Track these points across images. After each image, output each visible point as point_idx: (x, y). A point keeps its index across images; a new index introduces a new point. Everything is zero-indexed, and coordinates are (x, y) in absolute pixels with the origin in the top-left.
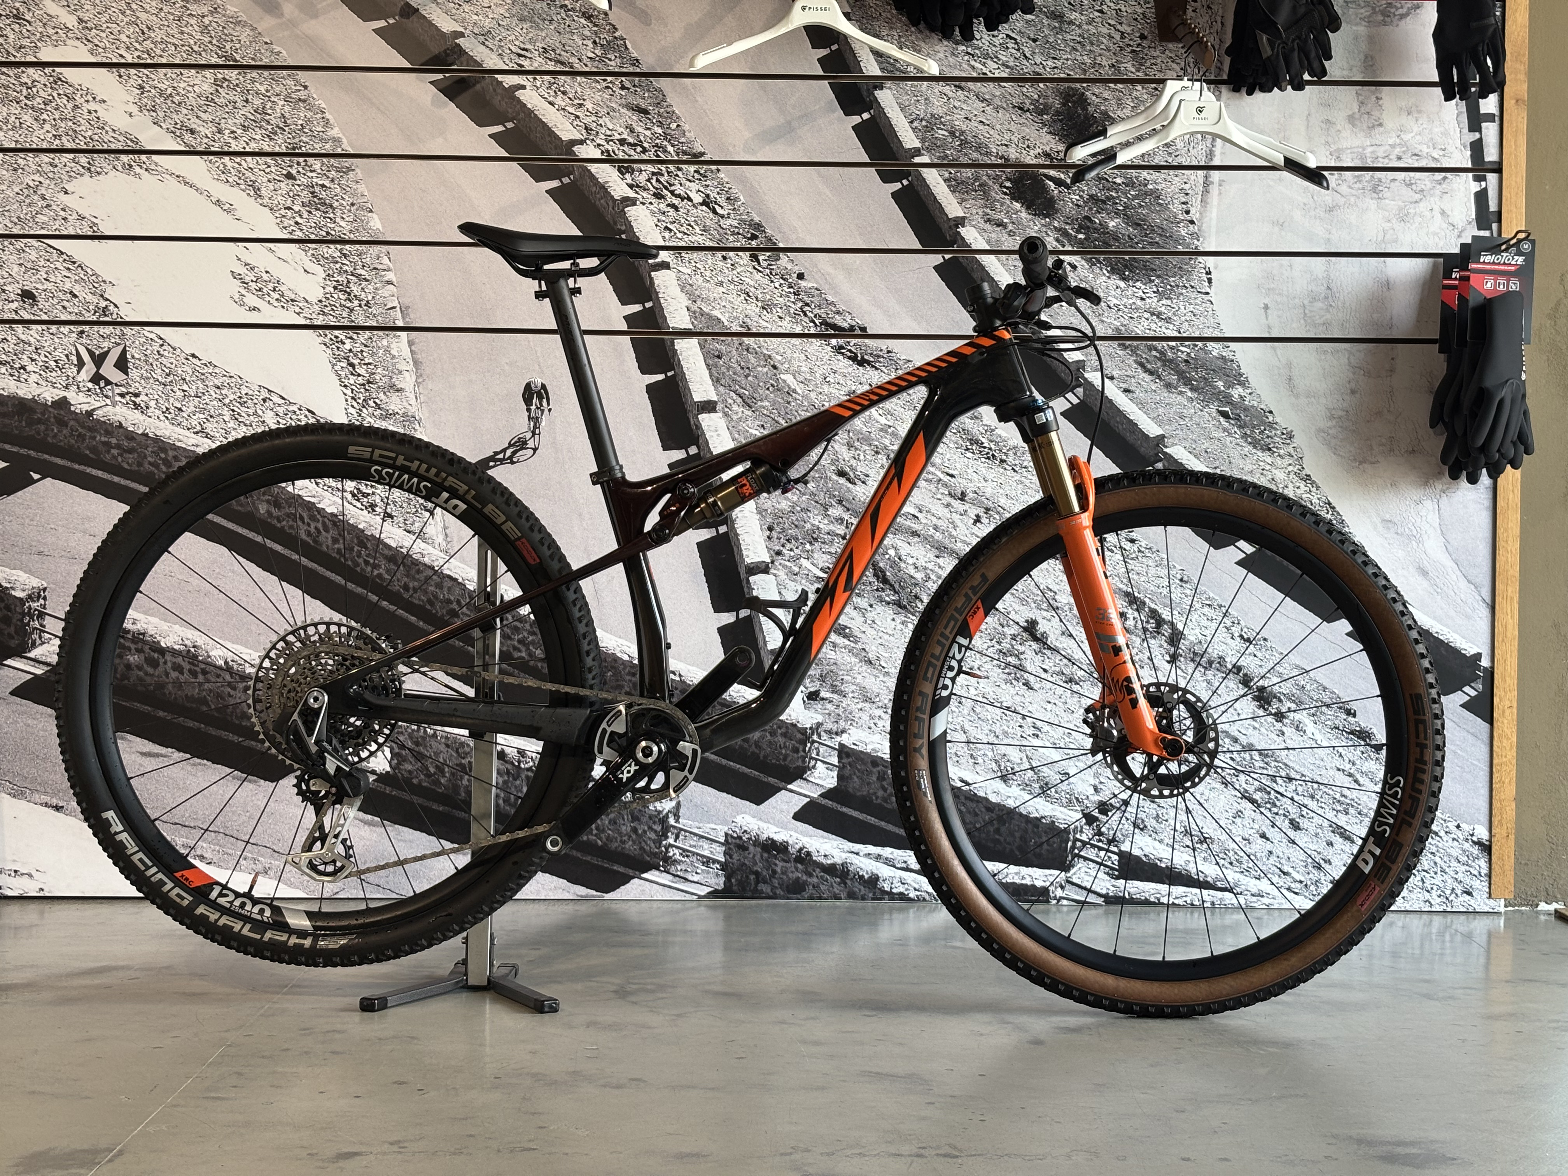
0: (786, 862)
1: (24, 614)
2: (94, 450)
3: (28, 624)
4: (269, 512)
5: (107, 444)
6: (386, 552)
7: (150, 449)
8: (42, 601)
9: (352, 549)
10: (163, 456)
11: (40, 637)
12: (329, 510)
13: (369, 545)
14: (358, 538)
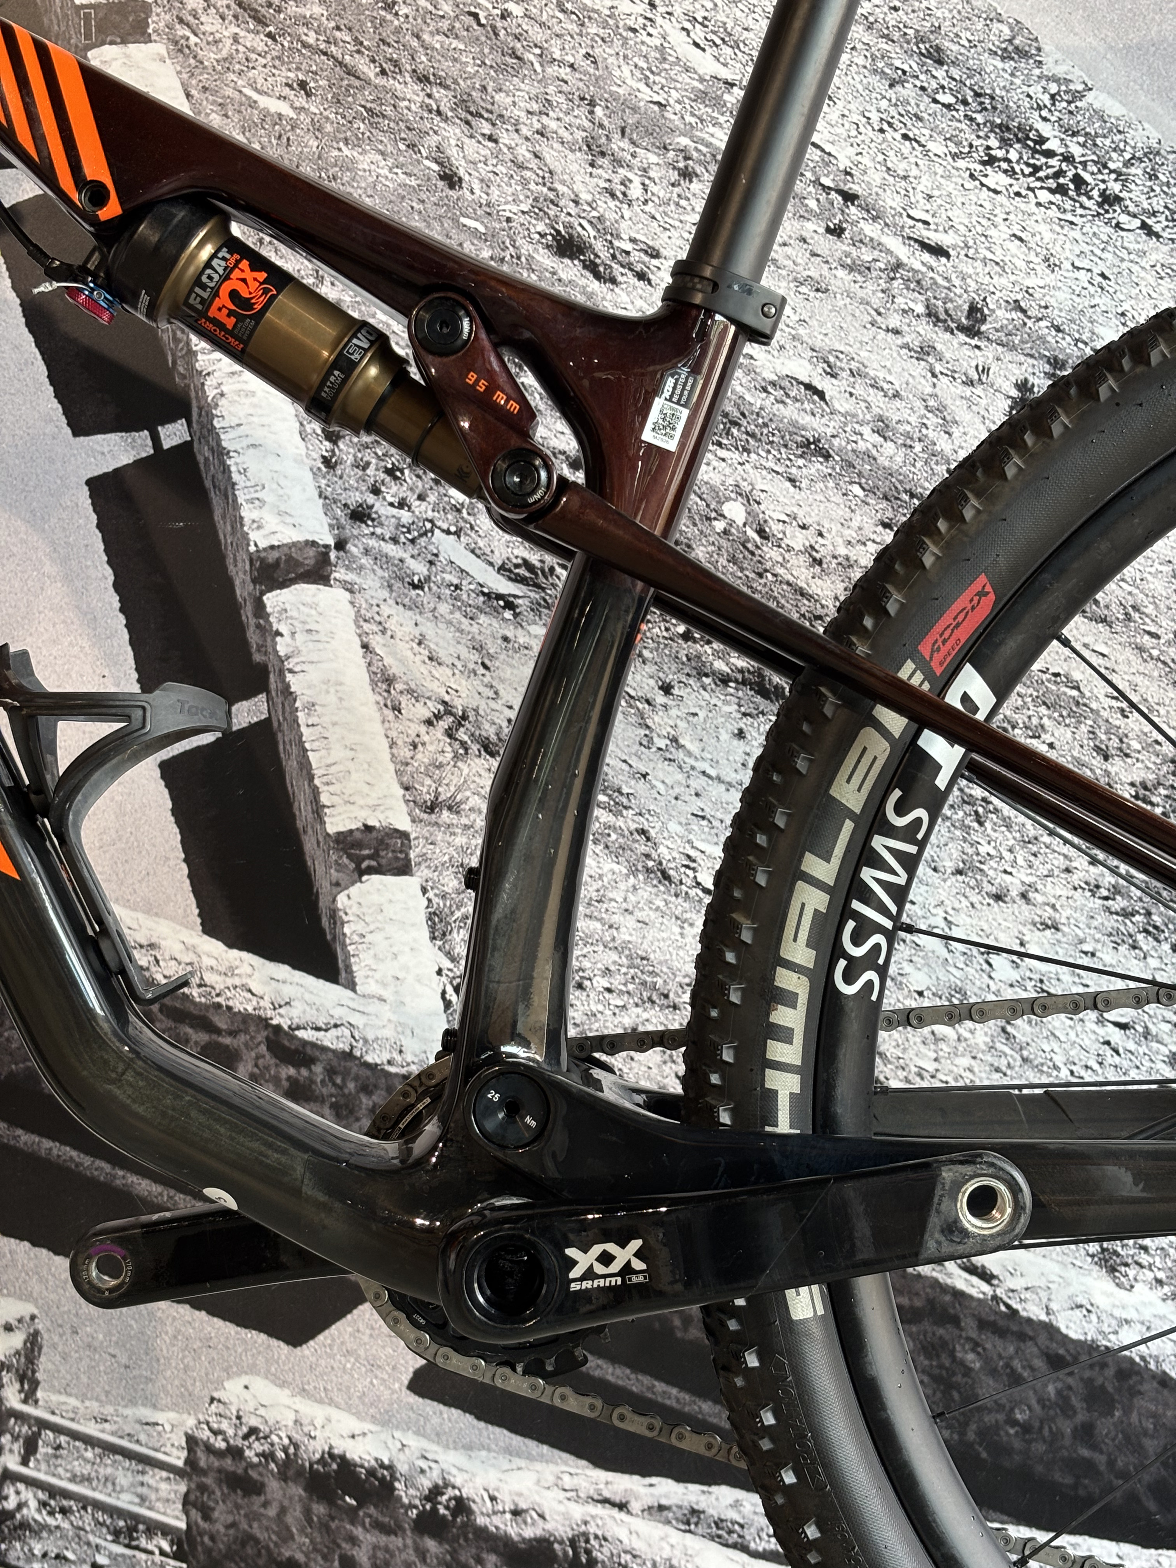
0: (386, 1530)
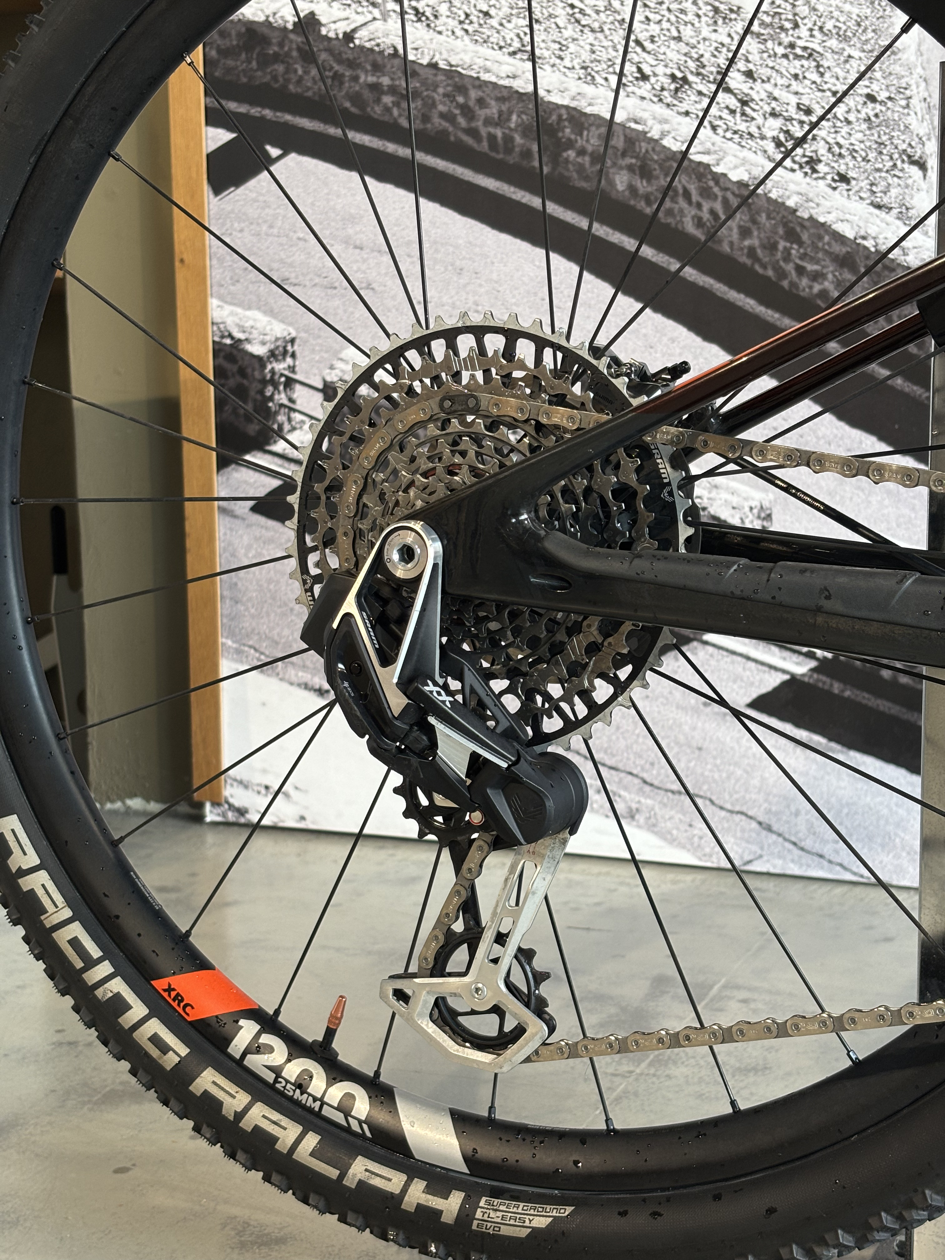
1: (264, 382)
2: (356, 99)
3: (271, 398)
4: (632, 189)
5: (375, 87)
6: (837, 248)
7: (441, 90)
8: (289, 361)
9: (772, 247)
10: (461, 100)
11: (290, 420)
12: (734, 176)
13: (805, 237)
14: (785, 225)
